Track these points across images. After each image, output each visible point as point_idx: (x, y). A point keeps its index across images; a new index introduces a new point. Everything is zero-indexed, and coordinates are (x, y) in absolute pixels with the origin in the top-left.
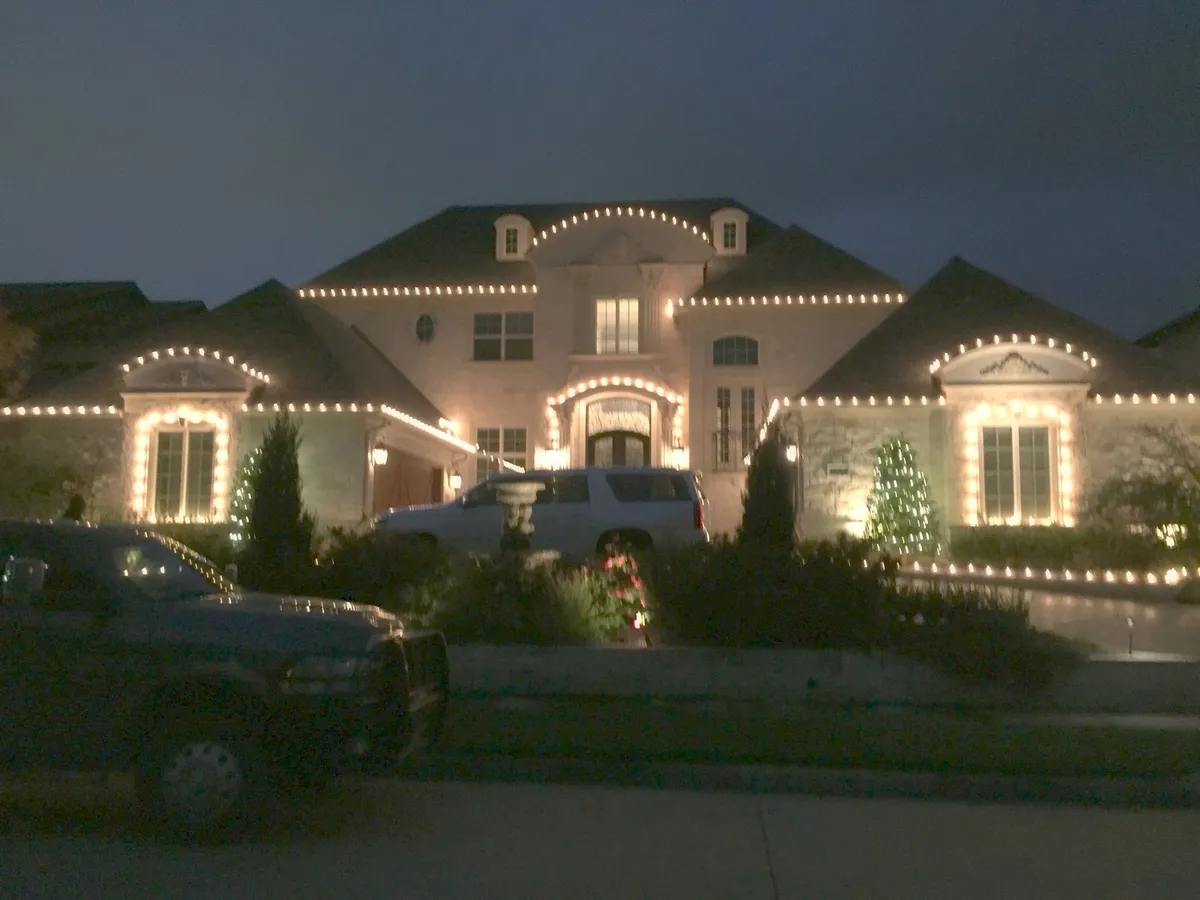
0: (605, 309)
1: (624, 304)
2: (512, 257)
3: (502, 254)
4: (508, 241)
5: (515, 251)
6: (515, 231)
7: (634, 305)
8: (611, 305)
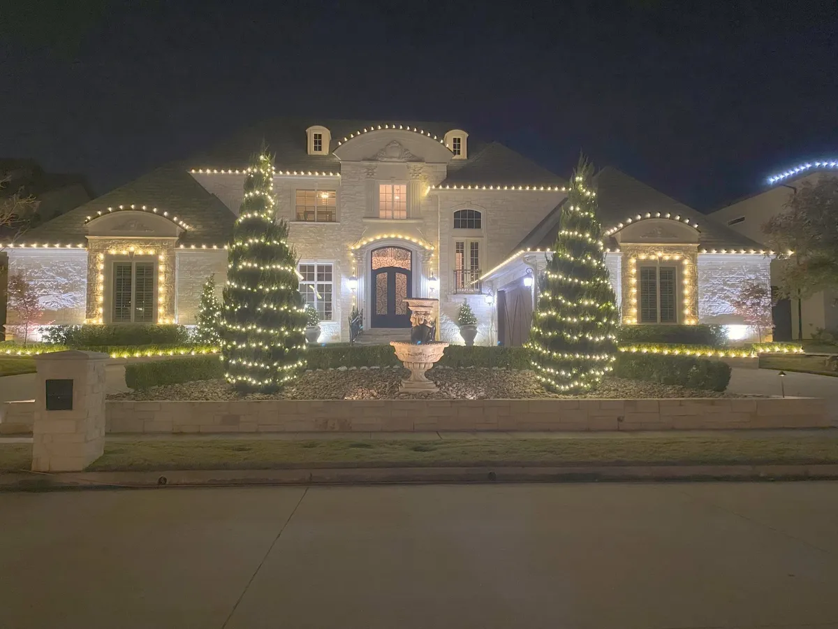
0: (385, 190)
1: (396, 187)
2: (318, 153)
3: (311, 149)
4: (316, 142)
5: (320, 149)
6: (320, 136)
7: (403, 188)
8: (389, 187)
